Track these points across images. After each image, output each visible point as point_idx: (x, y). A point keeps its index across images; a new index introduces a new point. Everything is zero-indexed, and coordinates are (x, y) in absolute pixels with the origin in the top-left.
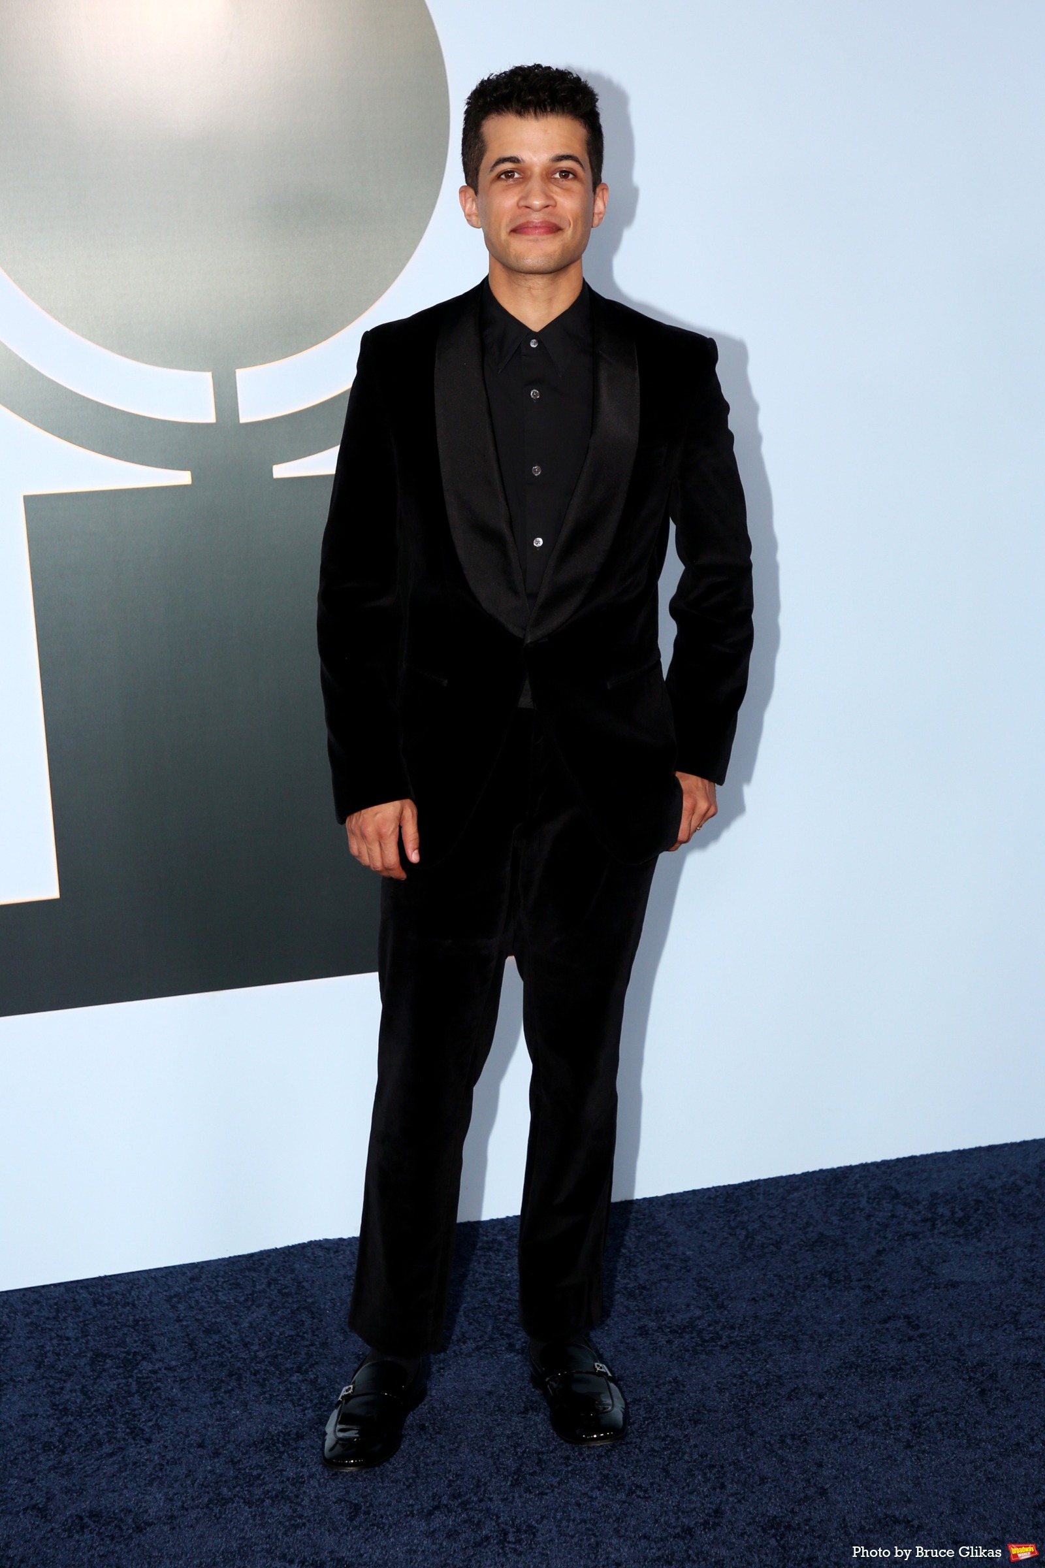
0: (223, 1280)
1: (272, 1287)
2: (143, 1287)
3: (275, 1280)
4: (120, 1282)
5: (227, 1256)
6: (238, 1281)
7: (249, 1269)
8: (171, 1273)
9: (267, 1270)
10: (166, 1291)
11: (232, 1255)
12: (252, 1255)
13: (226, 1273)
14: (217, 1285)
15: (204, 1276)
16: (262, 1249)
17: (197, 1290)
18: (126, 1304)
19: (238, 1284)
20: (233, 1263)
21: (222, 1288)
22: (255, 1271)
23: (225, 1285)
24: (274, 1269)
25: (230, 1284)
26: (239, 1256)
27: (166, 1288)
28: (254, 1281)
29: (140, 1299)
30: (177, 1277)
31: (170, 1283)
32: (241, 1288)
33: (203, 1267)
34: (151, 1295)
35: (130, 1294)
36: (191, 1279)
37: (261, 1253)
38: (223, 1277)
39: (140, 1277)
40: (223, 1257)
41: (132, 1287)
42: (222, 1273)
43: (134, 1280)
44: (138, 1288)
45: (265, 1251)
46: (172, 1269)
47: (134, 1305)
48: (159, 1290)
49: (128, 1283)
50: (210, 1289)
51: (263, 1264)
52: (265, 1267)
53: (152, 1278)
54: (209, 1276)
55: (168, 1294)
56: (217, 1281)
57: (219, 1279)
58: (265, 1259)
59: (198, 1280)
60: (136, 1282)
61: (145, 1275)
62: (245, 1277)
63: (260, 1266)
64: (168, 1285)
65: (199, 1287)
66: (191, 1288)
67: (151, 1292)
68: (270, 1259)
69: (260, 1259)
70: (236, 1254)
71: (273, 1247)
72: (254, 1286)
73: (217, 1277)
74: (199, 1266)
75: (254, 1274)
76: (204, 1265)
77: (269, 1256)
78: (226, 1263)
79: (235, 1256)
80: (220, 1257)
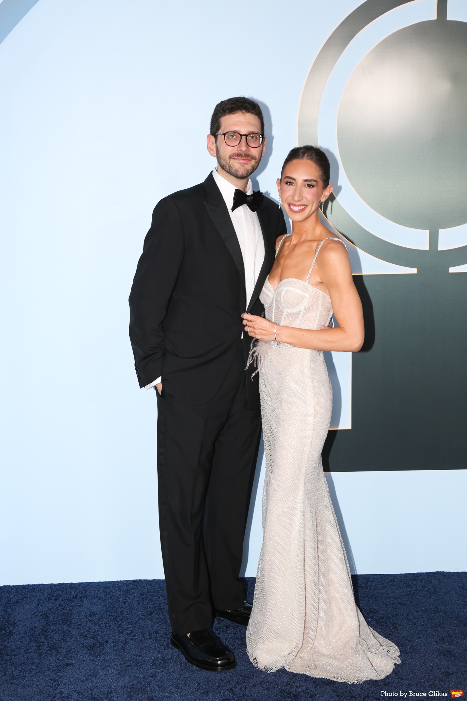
0: (404, 583)
1: (424, 589)
2: (372, 581)
3: (425, 586)
4: (363, 578)
5: (404, 573)
6: (410, 584)
7: (414, 580)
8: (382, 577)
9: (421, 581)
10: (381, 584)
11: (406, 573)
12: (414, 574)
13: (404, 580)
14: (401, 585)
15: (396, 581)
16: (418, 572)
17: (394, 586)
18: (367, 588)
19: (410, 586)
20: (407, 577)
21: (404, 586)
22: (416, 581)
23: (405, 586)
24: (423, 582)
25: (407, 585)
26: (408, 574)
27: (382, 583)
28: (416, 585)
29: (372, 587)
30: (385, 579)
31: (382, 581)
32: (411, 587)
33: (394, 576)
34: (376, 585)
35: (368, 584)
36: (391, 581)
37: (417, 573)
38: (403, 582)
39: (370, 577)
40: (402, 573)
41: (368, 581)
42: (403, 580)
43: (368, 578)
44: (370, 582)
45: (418, 573)
46: (382, 575)
47: (370, 589)
48: (379, 584)
49: (366, 579)
50: (399, 586)
51: (419, 578)
52: (420, 580)
53: (376, 578)
54: (398, 580)
55: (382, 585)
56: (402, 583)
57: (402, 582)
58: (419, 576)
59: (394, 582)
60: (369, 579)
61: (372, 576)
62: (412, 583)
63: (418, 579)
64: (382, 582)
65: (395, 585)
66: (391, 585)
67: (376, 584)
68: (422, 577)
69: (417, 576)
70: (408, 573)
71: (422, 572)
72: (417, 587)
73: (401, 581)
74: (393, 576)
75: (416, 582)
76: (395, 575)
77: (421, 575)
78: (404, 576)
79: (407, 574)
80: (401, 573)
